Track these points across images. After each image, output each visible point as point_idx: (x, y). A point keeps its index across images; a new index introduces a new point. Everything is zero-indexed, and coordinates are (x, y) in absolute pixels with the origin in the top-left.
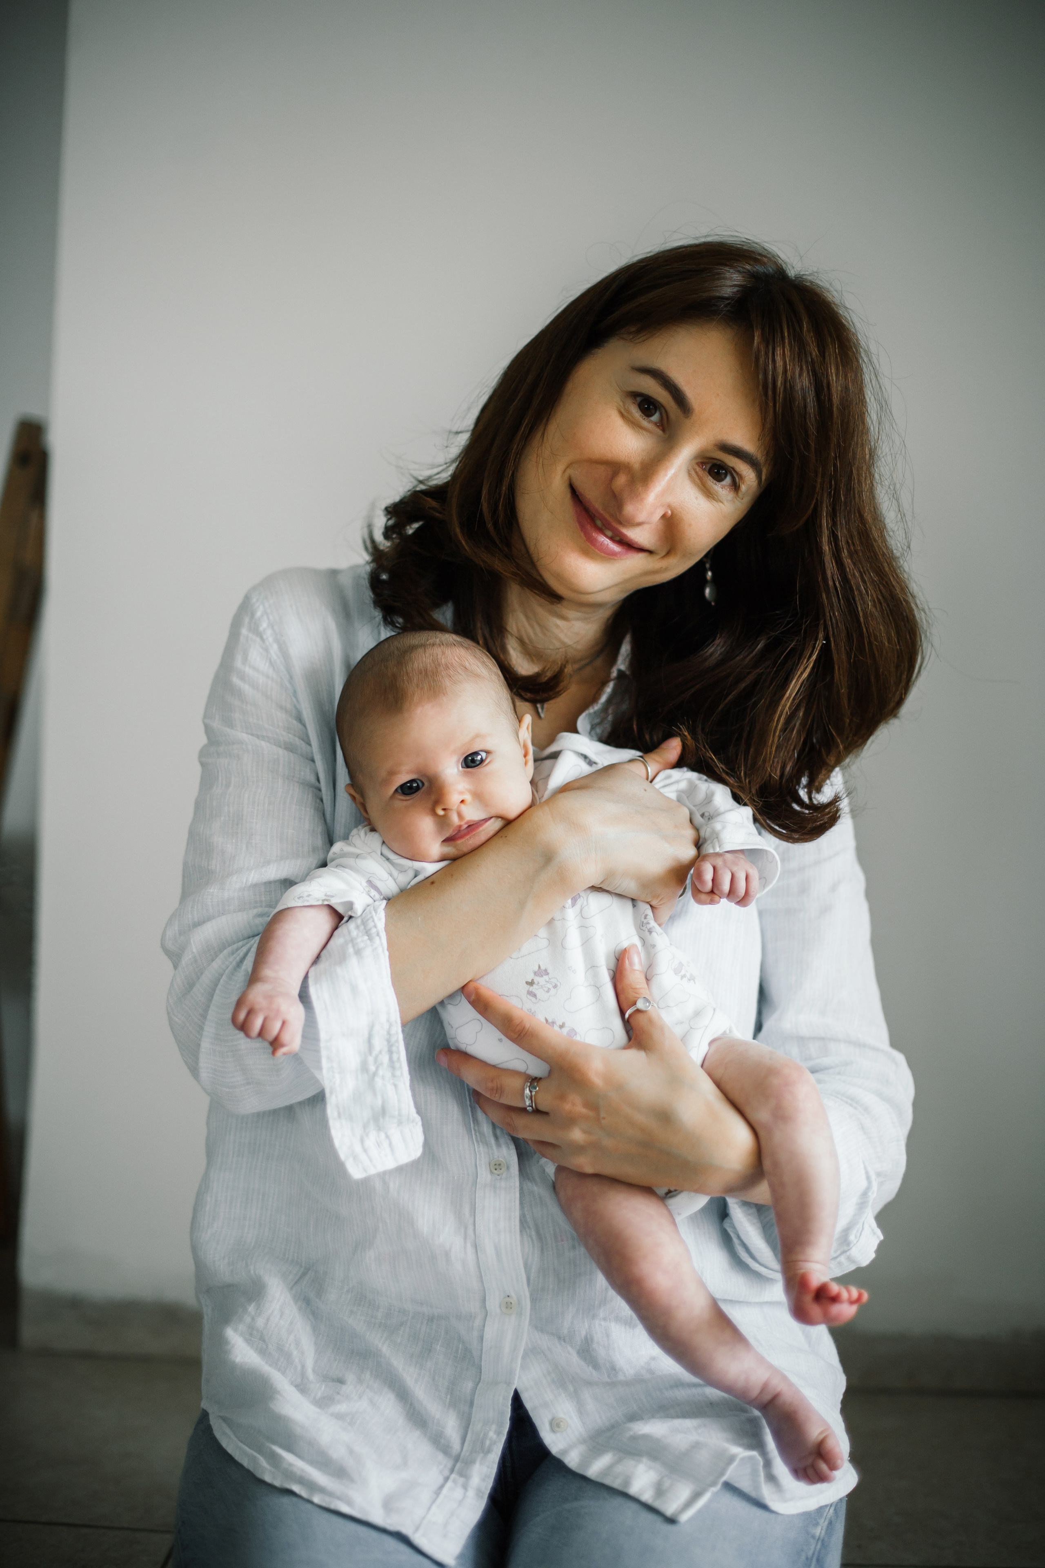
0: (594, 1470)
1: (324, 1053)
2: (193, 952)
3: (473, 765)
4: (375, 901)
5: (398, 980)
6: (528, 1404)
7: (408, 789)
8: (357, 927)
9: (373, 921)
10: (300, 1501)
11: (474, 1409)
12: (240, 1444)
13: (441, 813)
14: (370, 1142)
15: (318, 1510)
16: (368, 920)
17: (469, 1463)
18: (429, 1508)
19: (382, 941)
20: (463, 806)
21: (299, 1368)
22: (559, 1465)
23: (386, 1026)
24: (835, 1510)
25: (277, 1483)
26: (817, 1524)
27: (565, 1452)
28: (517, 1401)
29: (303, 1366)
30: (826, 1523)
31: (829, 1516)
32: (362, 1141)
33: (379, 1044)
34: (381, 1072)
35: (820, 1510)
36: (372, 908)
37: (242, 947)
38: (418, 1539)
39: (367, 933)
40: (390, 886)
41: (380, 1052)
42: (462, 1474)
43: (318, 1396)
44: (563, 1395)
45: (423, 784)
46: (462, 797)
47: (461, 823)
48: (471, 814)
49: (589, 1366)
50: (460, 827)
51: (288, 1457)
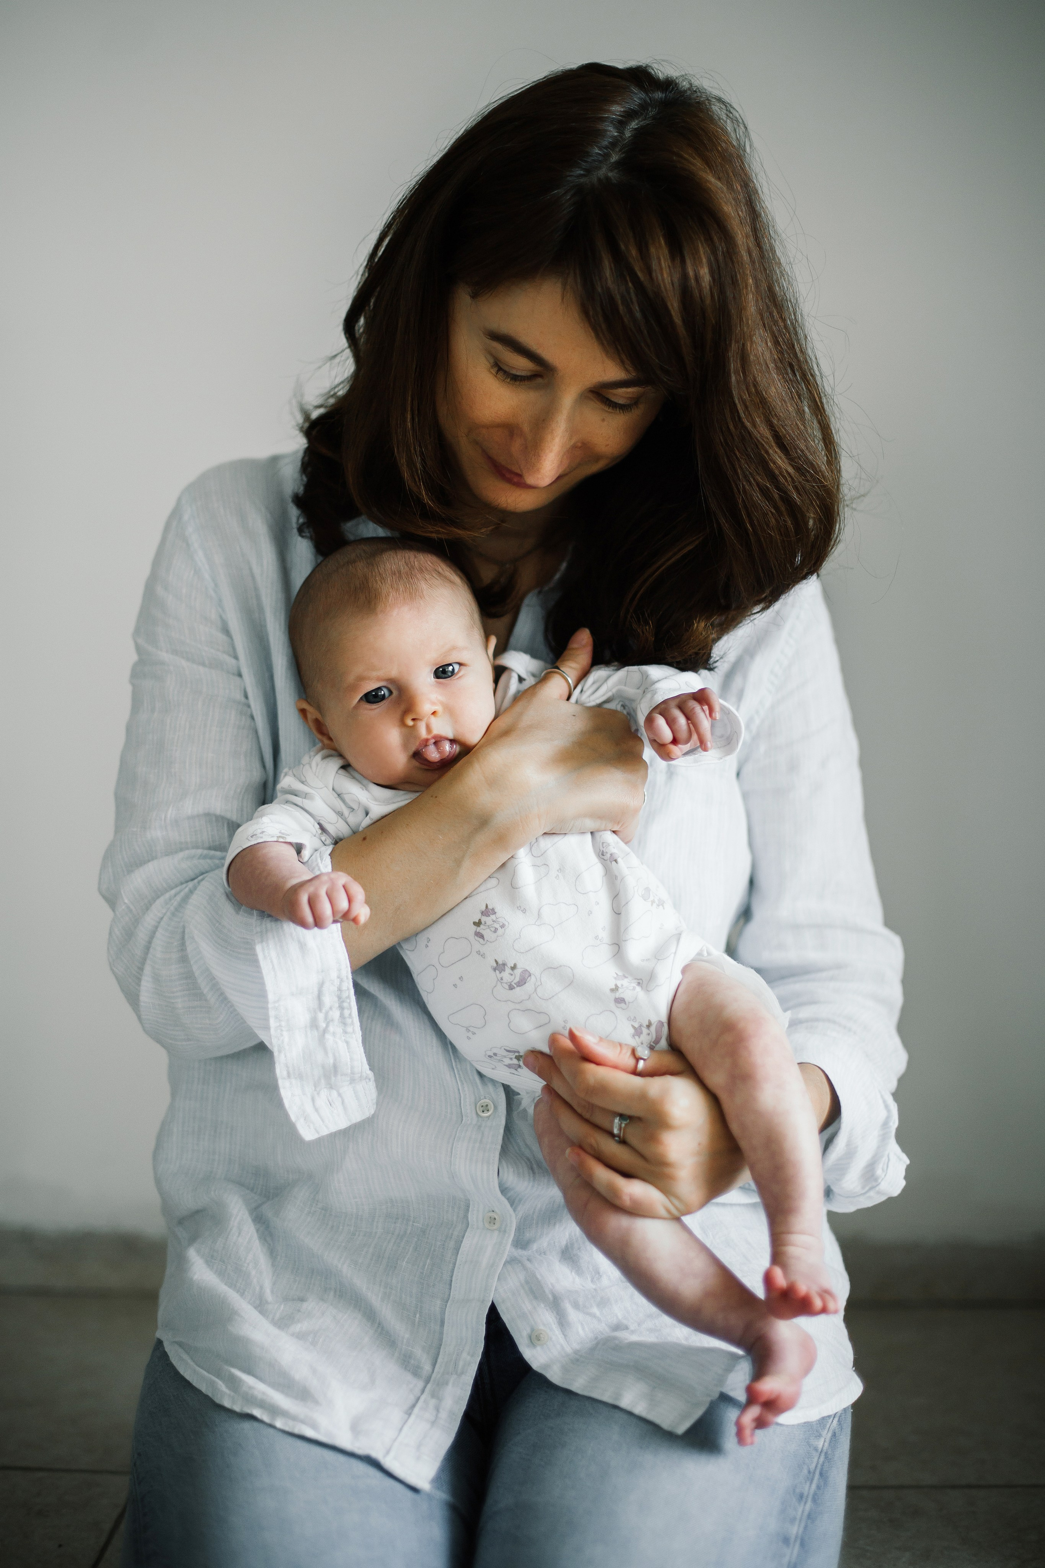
0: (578, 1385)
1: (273, 1012)
3: (444, 676)
6: (504, 1315)
10: (261, 1425)
11: (447, 1328)
12: (198, 1369)
13: (410, 723)
14: (321, 1101)
15: (280, 1434)
17: (442, 1384)
18: (401, 1430)
20: (433, 719)
21: (258, 1289)
22: (541, 1381)
23: (337, 982)
24: (839, 1421)
25: (237, 1408)
26: (820, 1436)
27: (547, 1367)
28: (494, 1318)
29: (261, 1287)
30: (830, 1435)
31: (832, 1428)
32: (313, 1100)
33: (329, 1000)
34: (331, 1029)
35: (823, 1421)
37: (180, 893)
38: (389, 1463)
41: (331, 1008)
42: (434, 1395)
43: (278, 1316)
44: (542, 1305)
45: (391, 692)
46: (434, 708)
47: (429, 737)
48: (442, 727)
49: (572, 1272)
50: (427, 740)
51: (248, 1380)
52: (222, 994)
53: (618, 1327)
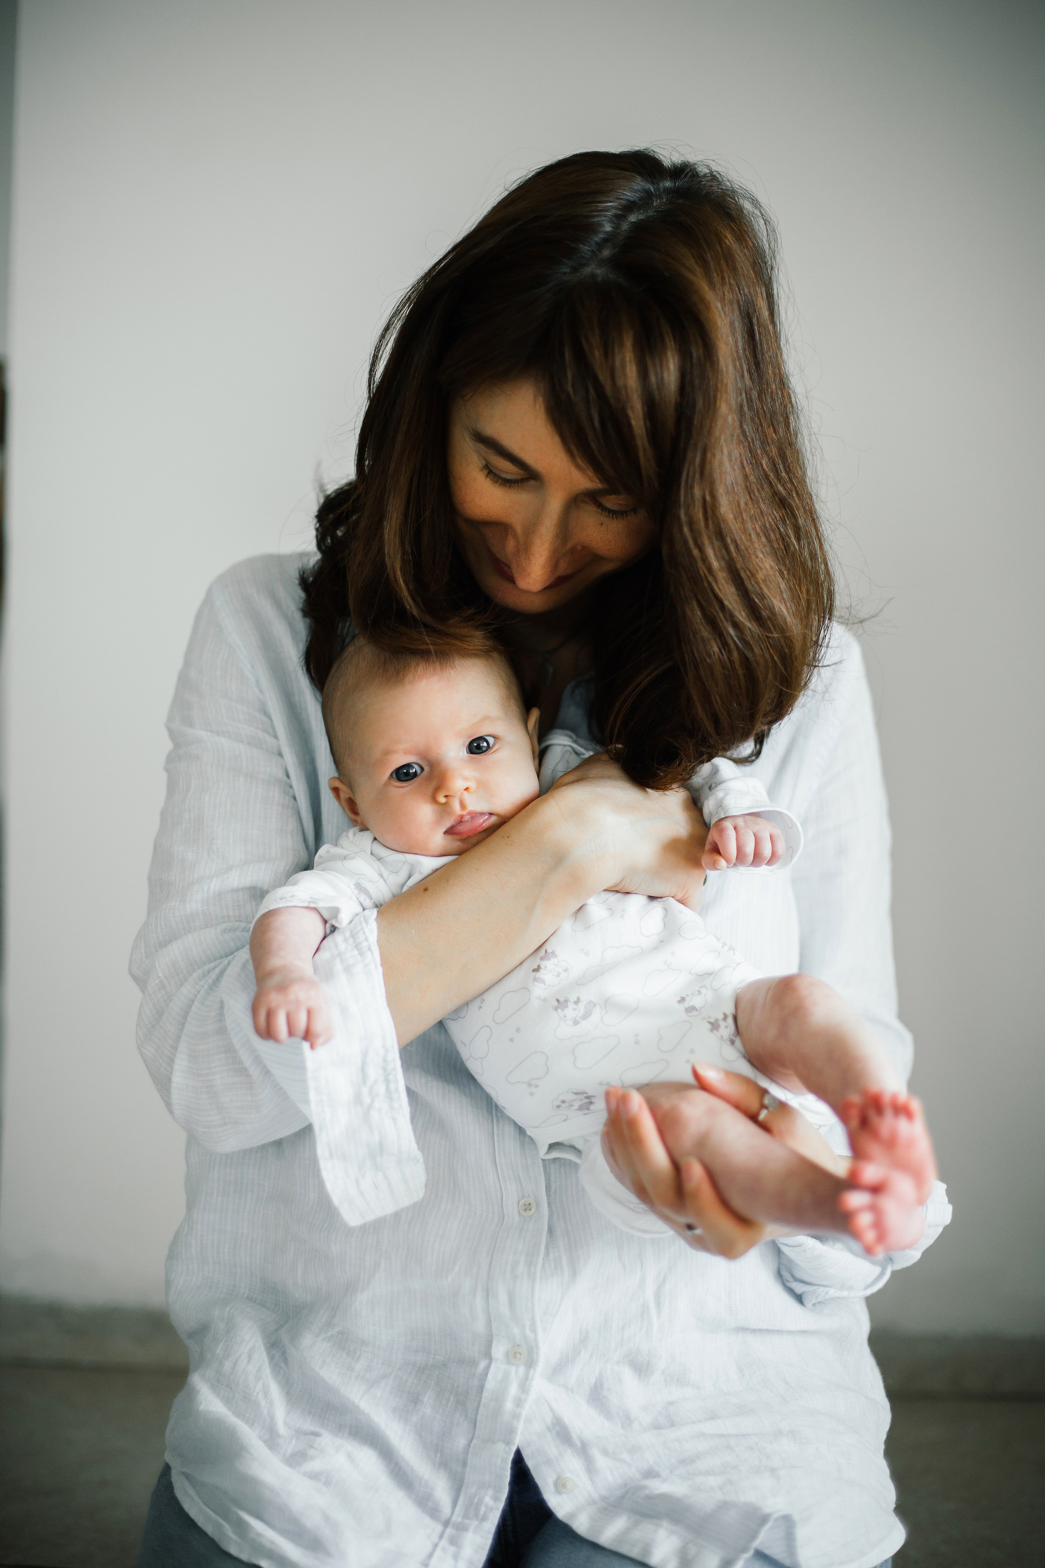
0: (607, 1537)
1: (311, 1084)
2: (159, 977)
3: (478, 751)
4: (364, 909)
5: (394, 999)
6: (530, 1463)
7: (403, 774)
8: (346, 940)
9: (364, 933)
11: (468, 1469)
12: (204, 1507)
13: (442, 800)
14: (367, 1184)
16: (358, 932)
17: (462, 1528)
19: (374, 957)
20: (466, 794)
21: (269, 1419)
22: (566, 1532)
23: (382, 1052)
25: (244, 1557)
27: (573, 1515)
28: (518, 1461)
29: (273, 1418)
32: (357, 1182)
33: (374, 1072)
34: (377, 1105)
36: (362, 919)
37: (214, 969)
39: (357, 946)
40: (382, 890)
41: (376, 1082)
42: (453, 1541)
43: (290, 1451)
44: (569, 1451)
45: (422, 769)
46: (466, 784)
47: (464, 813)
48: (476, 804)
49: (600, 1415)
50: (462, 817)
51: (257, 1525)
52: (265, 1067)
53: (650, 1474)
